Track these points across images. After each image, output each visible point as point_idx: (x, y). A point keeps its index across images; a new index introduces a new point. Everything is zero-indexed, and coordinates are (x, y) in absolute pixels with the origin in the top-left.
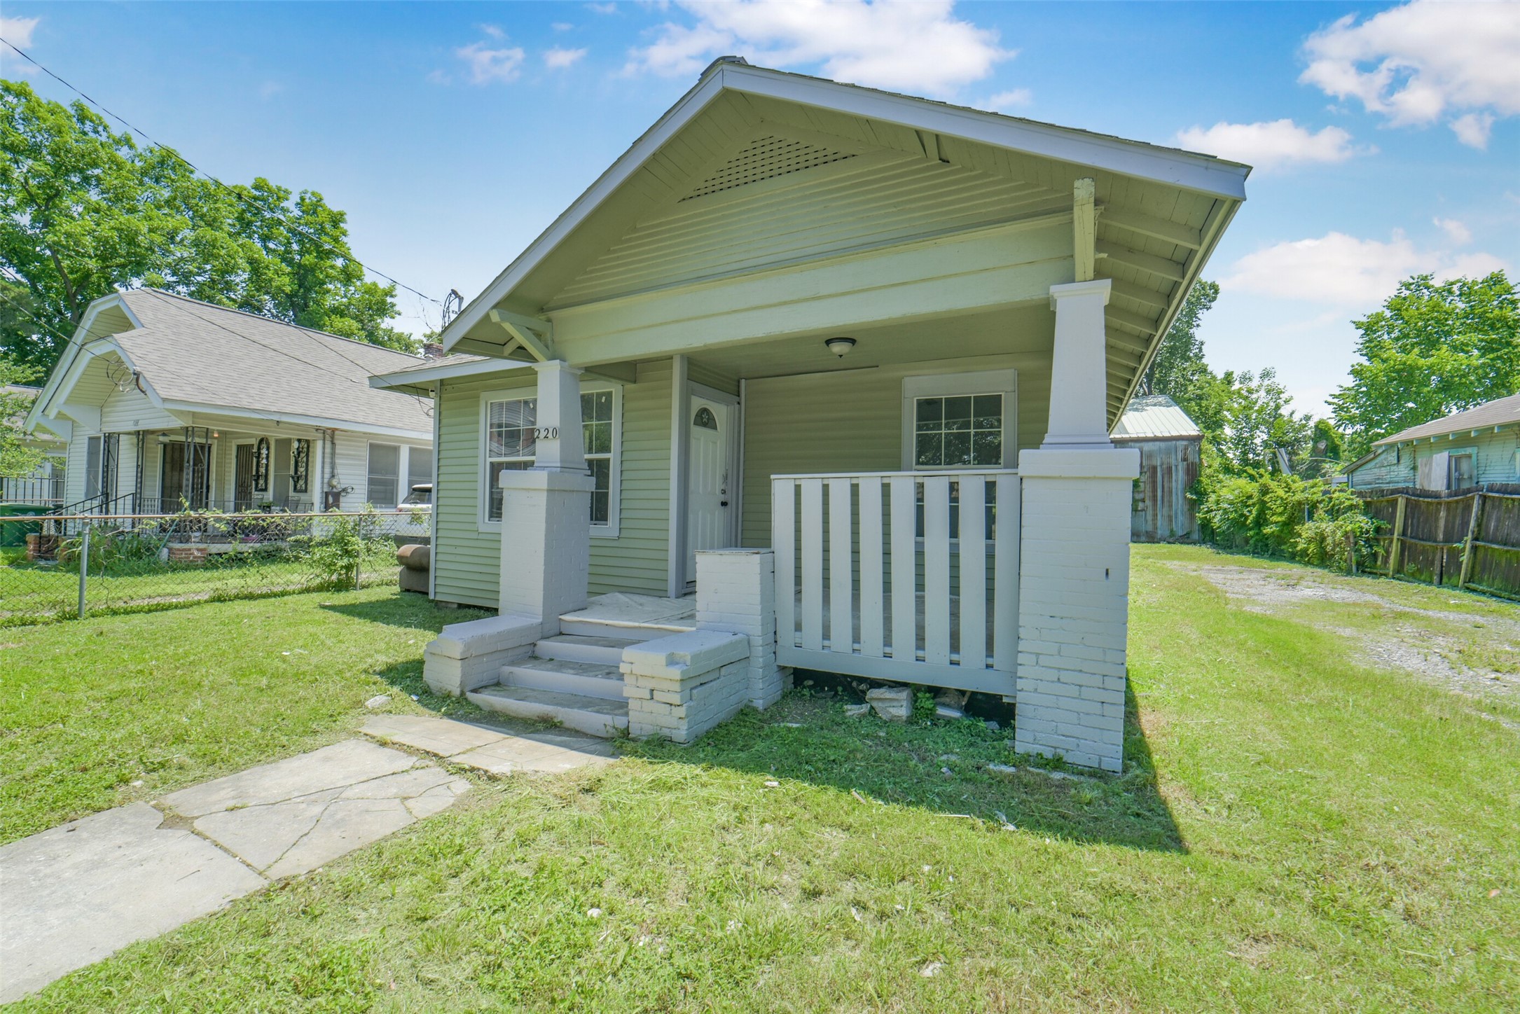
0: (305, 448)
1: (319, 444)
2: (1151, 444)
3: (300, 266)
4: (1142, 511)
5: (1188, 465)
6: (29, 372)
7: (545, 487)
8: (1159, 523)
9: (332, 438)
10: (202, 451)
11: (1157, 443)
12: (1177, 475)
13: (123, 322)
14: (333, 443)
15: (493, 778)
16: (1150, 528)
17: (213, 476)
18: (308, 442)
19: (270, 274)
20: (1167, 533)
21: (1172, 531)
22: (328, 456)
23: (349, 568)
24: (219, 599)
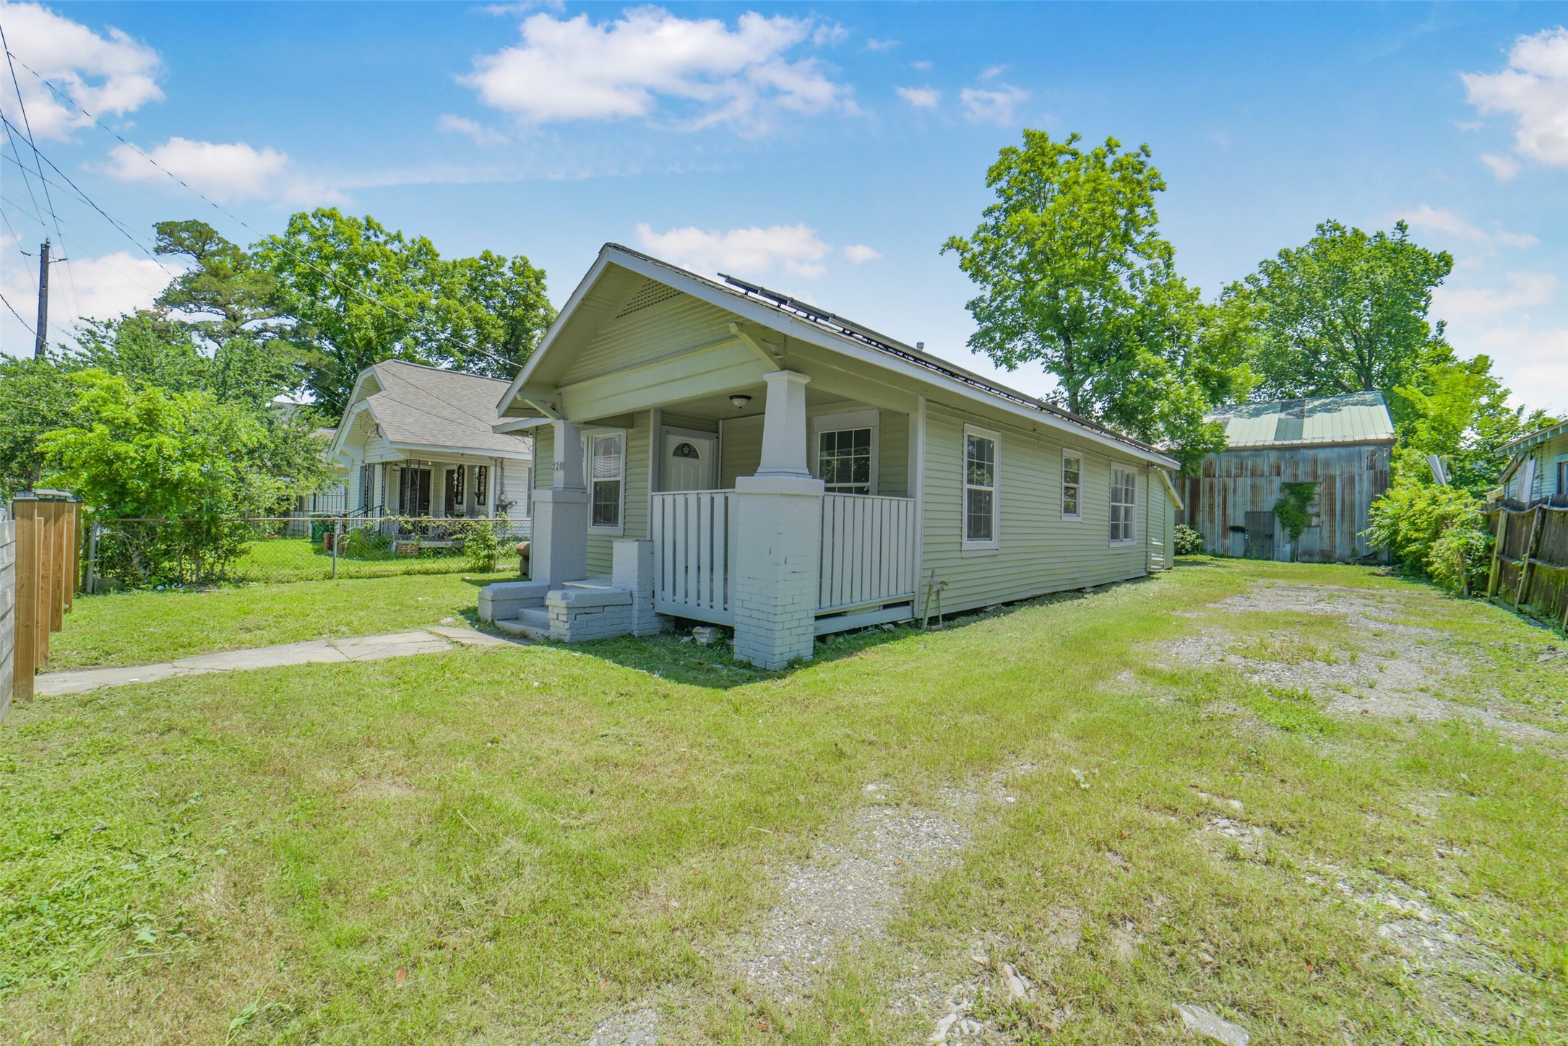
0: (483, 472)
1: (492, 469)
2: (1328, 450)
3: (512, 318)
4: (1316, 527)
5: (1376, 474)
6: (332, 420)
7: (551, 500)
8: (1338, 541)
9: (502, 464)
10: (426, 475)
11: (1337, 450)
12: (1361, 485)
13: (375, 387)
14: (502, 468)
15: (462, 645)
16: (1326, 546)
17: (432, 493)
18: (486, 467)
19: (489, 328)
20: (1348, 552)
21: (1354, 550)
22: (498, 477)
23: (490, 557)
24: (408, 573)
